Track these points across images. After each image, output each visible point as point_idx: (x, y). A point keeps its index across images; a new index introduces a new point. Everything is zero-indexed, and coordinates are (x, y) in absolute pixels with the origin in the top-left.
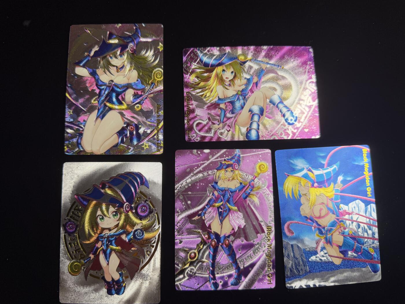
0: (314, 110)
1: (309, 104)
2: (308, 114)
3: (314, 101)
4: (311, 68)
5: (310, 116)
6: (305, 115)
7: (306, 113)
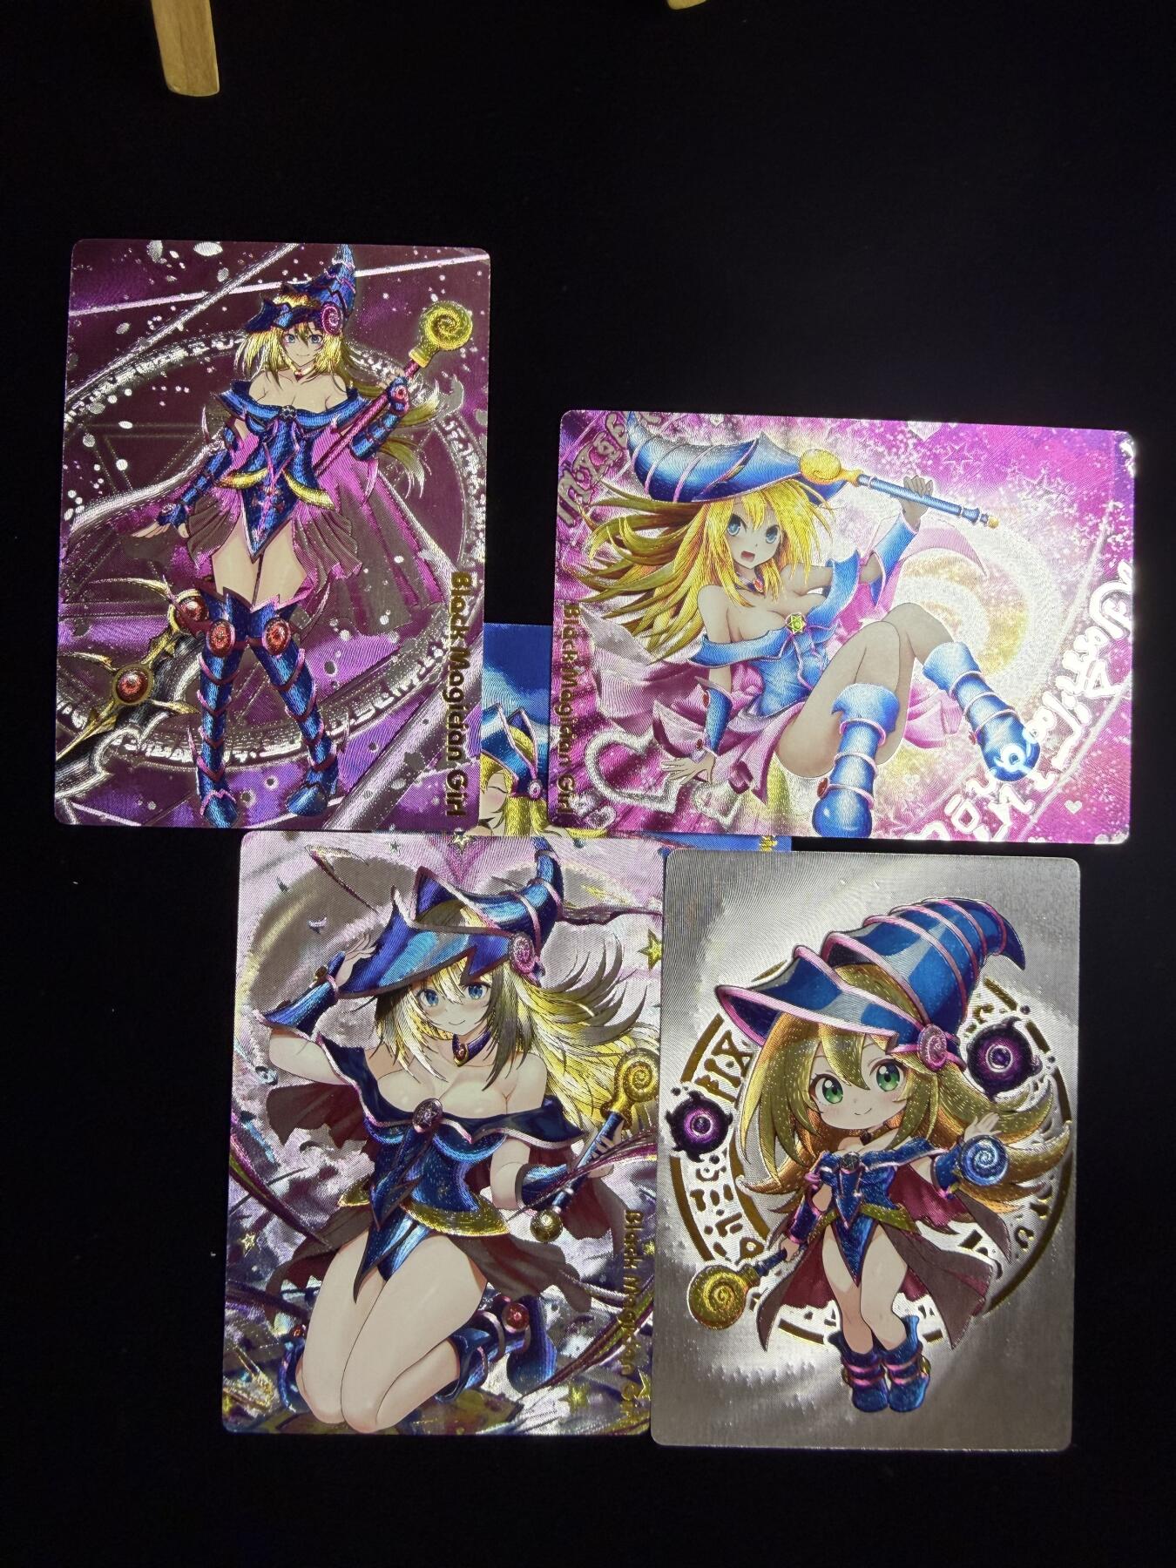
0: (1114, 722)
1: (1092, 694)
2: (1087, 735)
3: (1116, 679)
4: (1118, 532)
5: (1094, 747)
6: (1071, 742)
7: (1078, 731)
